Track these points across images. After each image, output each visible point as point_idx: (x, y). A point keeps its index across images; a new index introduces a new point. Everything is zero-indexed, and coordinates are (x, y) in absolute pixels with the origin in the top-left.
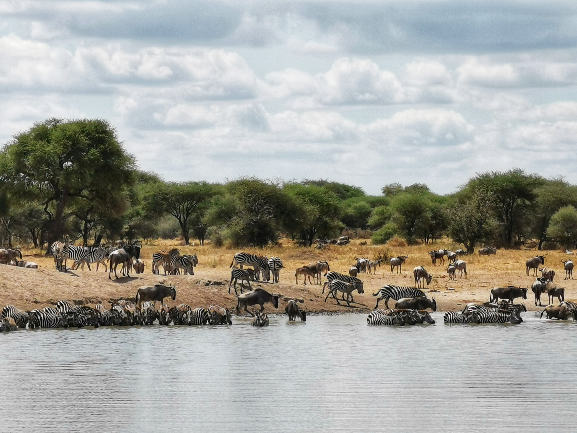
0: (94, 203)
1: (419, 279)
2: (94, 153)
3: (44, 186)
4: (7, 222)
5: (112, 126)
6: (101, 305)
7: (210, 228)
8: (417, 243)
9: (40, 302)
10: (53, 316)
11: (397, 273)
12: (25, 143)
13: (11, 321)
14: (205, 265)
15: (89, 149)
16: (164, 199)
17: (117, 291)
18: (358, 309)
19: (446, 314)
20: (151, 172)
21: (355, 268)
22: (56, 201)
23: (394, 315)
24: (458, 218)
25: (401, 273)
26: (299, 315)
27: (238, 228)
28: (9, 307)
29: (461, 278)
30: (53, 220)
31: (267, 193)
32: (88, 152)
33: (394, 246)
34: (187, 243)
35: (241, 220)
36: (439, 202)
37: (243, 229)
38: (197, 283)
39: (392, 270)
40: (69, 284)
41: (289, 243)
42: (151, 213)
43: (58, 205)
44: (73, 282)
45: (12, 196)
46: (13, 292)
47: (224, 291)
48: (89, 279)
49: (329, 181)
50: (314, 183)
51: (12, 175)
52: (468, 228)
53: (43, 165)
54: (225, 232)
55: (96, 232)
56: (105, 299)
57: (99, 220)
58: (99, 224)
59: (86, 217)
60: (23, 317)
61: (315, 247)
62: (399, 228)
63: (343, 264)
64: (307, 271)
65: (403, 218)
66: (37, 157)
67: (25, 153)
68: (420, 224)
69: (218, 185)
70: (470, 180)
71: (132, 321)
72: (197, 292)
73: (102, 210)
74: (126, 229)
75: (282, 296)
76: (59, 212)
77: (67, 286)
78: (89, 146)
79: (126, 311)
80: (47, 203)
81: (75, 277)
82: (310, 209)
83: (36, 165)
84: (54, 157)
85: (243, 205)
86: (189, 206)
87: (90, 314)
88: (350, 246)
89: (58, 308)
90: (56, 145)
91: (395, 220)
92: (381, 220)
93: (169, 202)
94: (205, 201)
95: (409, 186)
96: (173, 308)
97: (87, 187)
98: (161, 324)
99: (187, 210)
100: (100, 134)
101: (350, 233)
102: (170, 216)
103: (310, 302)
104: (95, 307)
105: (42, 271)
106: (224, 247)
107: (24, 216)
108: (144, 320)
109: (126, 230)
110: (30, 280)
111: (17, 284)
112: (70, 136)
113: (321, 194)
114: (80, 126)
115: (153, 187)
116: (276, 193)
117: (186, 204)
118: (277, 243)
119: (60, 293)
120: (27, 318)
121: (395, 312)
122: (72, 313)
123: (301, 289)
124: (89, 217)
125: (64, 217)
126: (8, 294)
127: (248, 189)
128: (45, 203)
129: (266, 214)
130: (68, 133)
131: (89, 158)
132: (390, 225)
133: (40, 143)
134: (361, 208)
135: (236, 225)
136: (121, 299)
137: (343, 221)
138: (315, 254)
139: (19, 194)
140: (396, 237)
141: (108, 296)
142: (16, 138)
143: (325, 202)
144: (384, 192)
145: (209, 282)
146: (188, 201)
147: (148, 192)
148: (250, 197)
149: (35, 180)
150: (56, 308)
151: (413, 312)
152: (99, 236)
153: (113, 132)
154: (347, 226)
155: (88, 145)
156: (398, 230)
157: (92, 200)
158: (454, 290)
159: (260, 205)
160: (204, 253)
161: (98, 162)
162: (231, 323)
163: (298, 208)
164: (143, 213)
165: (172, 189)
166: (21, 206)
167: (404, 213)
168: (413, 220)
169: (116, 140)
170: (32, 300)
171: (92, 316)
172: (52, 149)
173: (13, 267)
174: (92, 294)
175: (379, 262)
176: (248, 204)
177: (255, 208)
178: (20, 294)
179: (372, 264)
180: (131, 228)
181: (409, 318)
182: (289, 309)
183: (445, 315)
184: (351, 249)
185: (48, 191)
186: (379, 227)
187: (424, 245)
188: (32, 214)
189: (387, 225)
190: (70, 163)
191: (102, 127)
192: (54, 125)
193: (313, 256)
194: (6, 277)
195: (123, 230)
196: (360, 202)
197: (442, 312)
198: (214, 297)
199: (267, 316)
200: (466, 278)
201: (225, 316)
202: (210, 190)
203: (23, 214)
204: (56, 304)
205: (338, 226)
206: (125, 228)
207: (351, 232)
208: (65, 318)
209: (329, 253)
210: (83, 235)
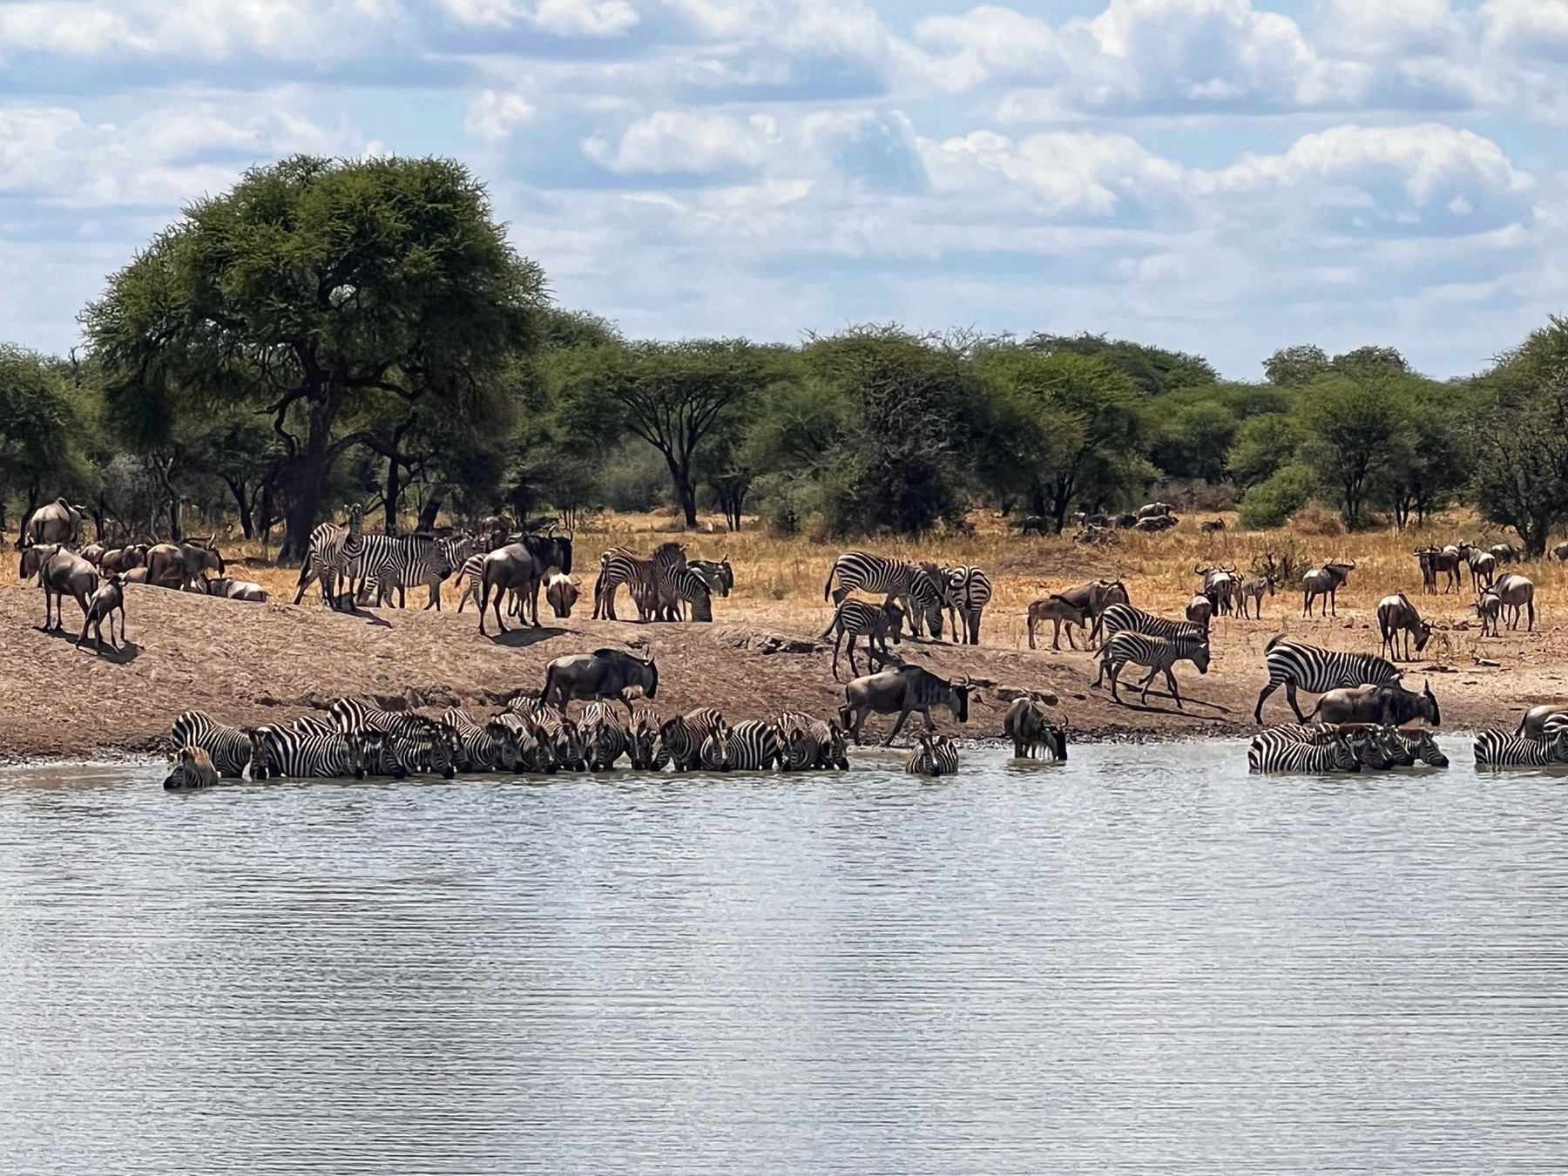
0: (420, 407)
1: (1394, 632)
2: (420, 258)
3: (274, 358)
4: (165, 463)
5: (473, 178)
6: (460, 711)
7: (759, 480)
8: (1374, 525)
9: (279, 702)
10: (321, 744)
11: (1324, 614)
12: (220, 231)
13: (202, 758)
14: (751, 590)
15: (404, 248)
16: (621, 393)
17: (504, 669)
18: (1219, 723)
19: (1481, 738)
20: (585, 314)
21: (1204, 600)
22: (309, 401)
23: (1329, 742)
24: (1498, 450)
25: (1333, 614)
26: (1046, 743)
27: (843, 482)
28: (192, 716)
29: (1514, 628)
30: (301, 457)
31: (932, 377)
32: (403, 256)
33: (1307, 532)
34: (692, 523)
35: (853, 456)
36: (1440, 402)
37: (860, 482)
38: (739, 646)
39: (1308, 605)
40: (362, 648)
41: (993, 522)
42: (583, 434)
43: (314, 413)
44: (374, 642)
45: (183, 387)
46: (202, 671)
47: (821, 669)
48: (421, 635)
49: (1110, 339)
50: (1064, 344)
51: (180, 324)
52: (1528, 480)
53: (273, 296)
54: (804, 490)
55: (420, 494)
56: (468, 694)
57: (432, 455)
58: (433, 467)
59: (395, 445)
60: (232, 745)
61: (1075, 538)
62: (1319, 479)
63: (1163, 588)
64: (1061, 610)
65: (1333, 451)
66: (254, 271)
67: (221, 261)
68: (1385, 468)
69: (779, 351)
70: (1532, 336)
71: (551, 759)
72: (740, 673)
73: (442, 426)
74: (511, 482)
75: (995, 684)
76: (318, 434)
77: (357, 654)
78: (407, 239)
79: (535, 729)
80: (282, 407)
81: (381, 627)
82: (1058, 423)
83: (252, 297)
84: (303, 270)
85: (859, 410)
86: (695, 414)
87: (430, 737)
88: (1178, 535)
89: (334, 721)
90: (311, 235)
91: (1309, 456)
92: (1265, 454)
93: (636, 402)
94: (743, 401)
95: (1345, 353)
96: (673, 721)
97: (399, 358)
98: (637, 766)
99: (690, 427)
100: (439, 202)
101: (1172, 494)
102: (636, 444)
103: (1076, 701)
104: (444, 718)
105: (283, 611)
106: (805, 538)
107: (216, 444)
108: (588, 757)
109: (512, 486)
110: (249, 637)
111: (212, 648)
112: (352, 209)
113: (1090, 380)
114: (378, 179)
115: (589, 359)
116: (957, 374)
117: (687, 408)
118: (960, 525)
119: (336, 675)
120: (246, 750)
121: (1333, 733)
122: (375, 734)
123: (1048, 662)
124: (402, 447)
125: (334, 446)
126: (186, 676)
127: (877, 363)
128: (276, 407)
129: (929, 438)
130: (345, 201)
131: (405, 274)
132: (1294, 471)
133: (262, 232)
134: (1205, 420)
135: (839, 470)
136: (517, 693)
137: (1154, 458)
138: (1079, 556)
139: (202, 380)
140: (1312, 505)
141: (478, 683)
142: (191, 214)
143: (1101, 401)
144: (1269, 373)
145: (777, 642)
146: (693, 399)
147: (575, 373)
148: (880, 389)
149: (247, 340)
150: (328, 720)
151: (1385, 733)
152: (431, 502)
153: (478, 198)
154: (1167, 473)
155: (403, 234)
156: (1318, 485)
157: (412, 397)
158: (1498, 665)
159: (911, 411)
160: (745, 554)
161: (431, 286)
162: (844, 766)
163: (1024, 420)
164: (560, 435)
165: (647, 364)
166: (206, 415)
167: (1337, 437)
168: (1362, 457)
169: (486, 219)
170: (257, 696)
171: (434, 744)
172: (297, 249)
173: (198, 597)
174: (431, 679)
175: (1271, 582)
176: (873, 409)
177: (896, 422)
178: (222, 678)
179: (1249, 587)
180: (525, 479)
181: (1372, 750)
182: (1017, 723)
183: (1477, 741)
184: (1179, 541)
185: (287, 371)
186: (1260, 476)
187: (1395, 530)
188: (237, 440)
189: (1284, 472)
190: (348, 290)
191: (444, 181)
192: (303, 178)
193: (1072, 562)
194: (180, 627)
195: (503, 486)
196: (1201, 403)
197: (1466, 732)
198: (791, 687)
199: (951, 745)
200: (1530, 630)
201: (827, 744)
202: (760, 368)
203: (210, 439)
204: (327, 708)
205: (1140, 473)
206: (509, 479)
207: (1174, 490)
208: (356, 748)
209: (1118, 555)
210: (384, 502)
